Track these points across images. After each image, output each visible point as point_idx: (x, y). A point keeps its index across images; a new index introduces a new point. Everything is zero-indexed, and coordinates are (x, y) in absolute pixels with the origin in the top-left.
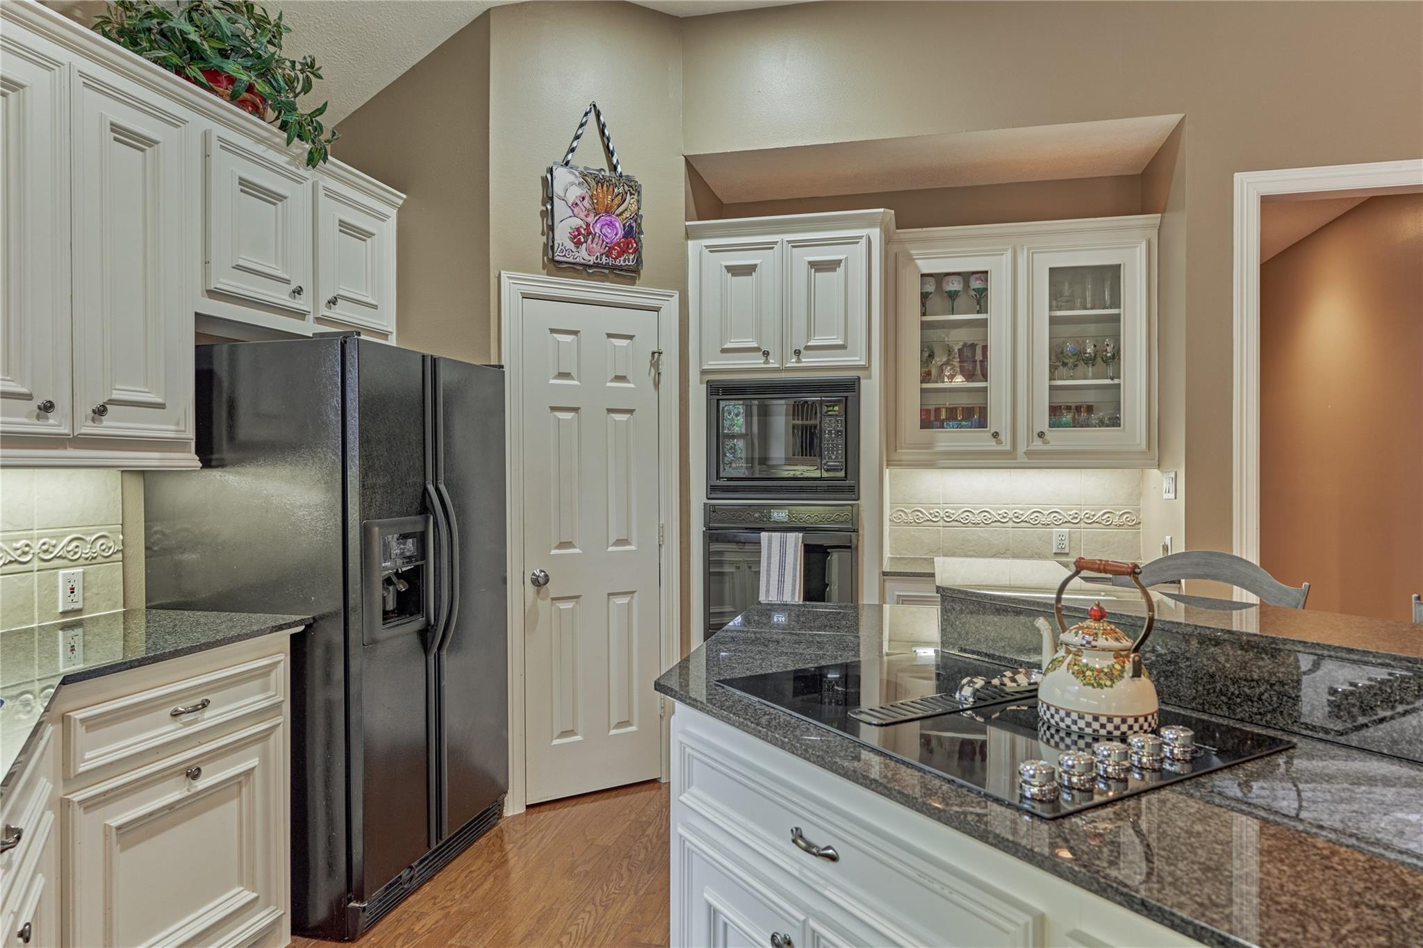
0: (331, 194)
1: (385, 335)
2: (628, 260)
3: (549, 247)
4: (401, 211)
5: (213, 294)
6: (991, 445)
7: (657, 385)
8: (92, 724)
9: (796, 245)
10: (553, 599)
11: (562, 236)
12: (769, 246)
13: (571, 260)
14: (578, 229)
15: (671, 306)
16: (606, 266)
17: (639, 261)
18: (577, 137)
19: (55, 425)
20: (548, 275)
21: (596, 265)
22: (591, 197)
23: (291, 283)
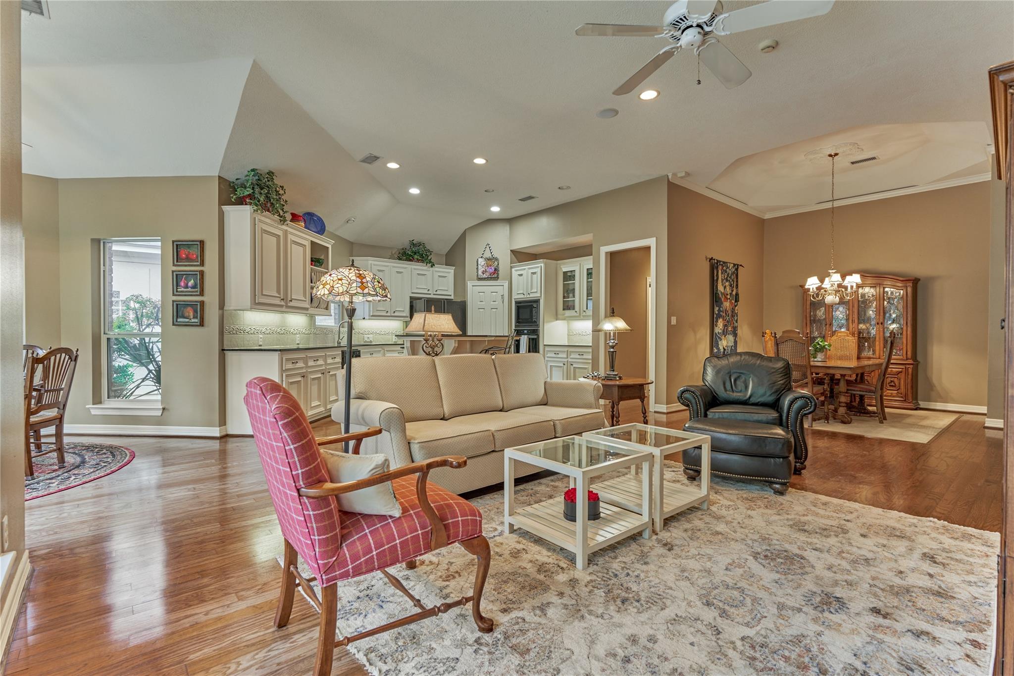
0: (436, 271)
1: (450, 296)
2: (496, 275)
3: (478, 275)
4: (455, 270)
5: (412, 293)
6: (575, 314)
7: (503, 302)
8: (387, 351)
9: (529, 269)
11: (480, 273)
12: (524, 269)
13: (482, 277)
14: (484, 270)
15: (506, 284)
16: (491, 278)
17: (498, 276)
18: (484, 251)
19: (388, 314)
20: (477, 281)
21: (488, 278)
22: (487, 263)
23: (427, 289)
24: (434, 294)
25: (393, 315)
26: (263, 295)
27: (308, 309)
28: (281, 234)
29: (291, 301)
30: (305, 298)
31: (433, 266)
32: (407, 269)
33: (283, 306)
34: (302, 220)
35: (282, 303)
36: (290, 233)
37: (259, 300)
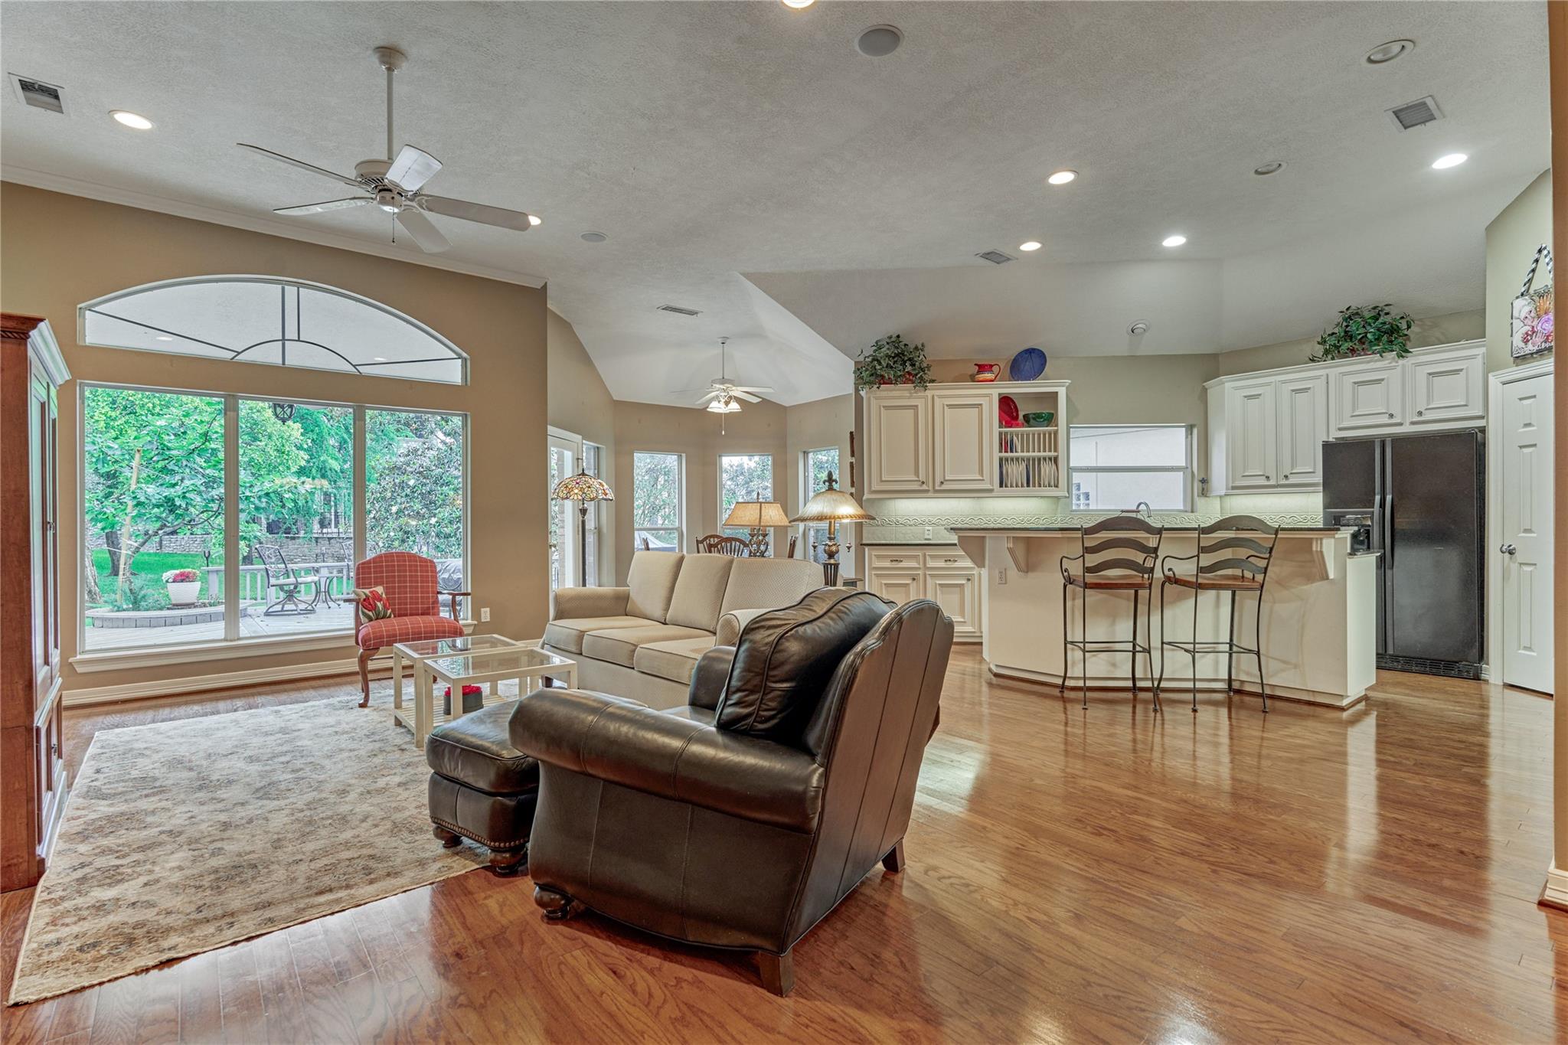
0: (1418, 365)
3: (1513, 350)
5: (1340, 429)
10: (1521, 564)
11: (1516, 341)
13: (1522, 354)
14: (1527, 333)
16: (1546, 349)
18: (1533, 271)
20: (1517, 366)
21: (1538, 352)
22: (1536, 309)
23: (1386, 413)
24: (1413, 423)
25: (1284, 482)
26: (882, 481)
27: (991, 491)
28: (920, 403)
29: (942, 483)
30: (982, 476)
31: (1403, 354)
32: (1324, 378)
33: (927, 491)
34: (995, 369)
35: (924, 487)
36: (940, 397)
37: (873, 489)
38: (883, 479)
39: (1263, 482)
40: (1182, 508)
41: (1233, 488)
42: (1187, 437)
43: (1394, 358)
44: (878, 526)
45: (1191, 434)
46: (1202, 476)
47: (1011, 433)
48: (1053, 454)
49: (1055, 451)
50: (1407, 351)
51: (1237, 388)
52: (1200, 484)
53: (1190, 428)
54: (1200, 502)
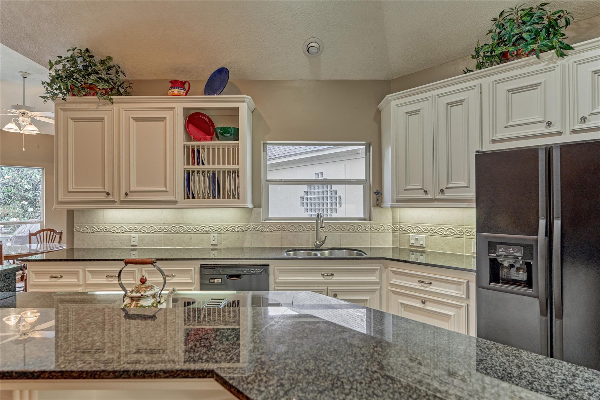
5: (494, 141)
19: (430, 196)
23: (543, 121)
24: (574, 132)
25: (440, 196)
27: (175, 202)
28: (106, 115)
29: (126, 194)
30: (166, 188)
31: (565, 52)
32: (477, 89)
33: (114, 202)
34: (186, 86)
35: (110, 198)
36: (126, 110)
37: (60, 199)
38: (71, 189)
39: (421, 196)
40: (362, 216)
41: (398, 201)
42: (366, 155)
43: (551, 59)
44: (87, 233)
45: (369, 151)
46: (377, 188)
47: (198, 146)
48: (236, 167)
49: (238, 164)
50: (568, 47)
51: (399, 106)
52: (375, 196)
53: (368, 146)
54: (375, 212)
